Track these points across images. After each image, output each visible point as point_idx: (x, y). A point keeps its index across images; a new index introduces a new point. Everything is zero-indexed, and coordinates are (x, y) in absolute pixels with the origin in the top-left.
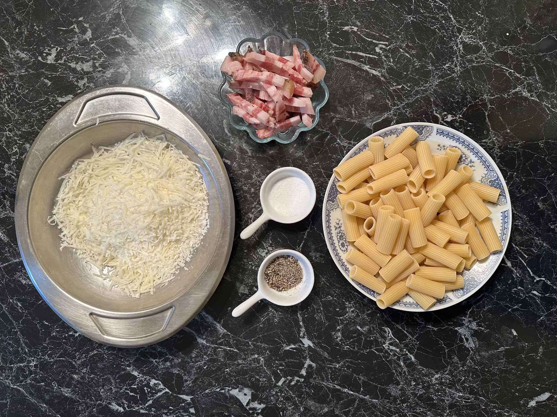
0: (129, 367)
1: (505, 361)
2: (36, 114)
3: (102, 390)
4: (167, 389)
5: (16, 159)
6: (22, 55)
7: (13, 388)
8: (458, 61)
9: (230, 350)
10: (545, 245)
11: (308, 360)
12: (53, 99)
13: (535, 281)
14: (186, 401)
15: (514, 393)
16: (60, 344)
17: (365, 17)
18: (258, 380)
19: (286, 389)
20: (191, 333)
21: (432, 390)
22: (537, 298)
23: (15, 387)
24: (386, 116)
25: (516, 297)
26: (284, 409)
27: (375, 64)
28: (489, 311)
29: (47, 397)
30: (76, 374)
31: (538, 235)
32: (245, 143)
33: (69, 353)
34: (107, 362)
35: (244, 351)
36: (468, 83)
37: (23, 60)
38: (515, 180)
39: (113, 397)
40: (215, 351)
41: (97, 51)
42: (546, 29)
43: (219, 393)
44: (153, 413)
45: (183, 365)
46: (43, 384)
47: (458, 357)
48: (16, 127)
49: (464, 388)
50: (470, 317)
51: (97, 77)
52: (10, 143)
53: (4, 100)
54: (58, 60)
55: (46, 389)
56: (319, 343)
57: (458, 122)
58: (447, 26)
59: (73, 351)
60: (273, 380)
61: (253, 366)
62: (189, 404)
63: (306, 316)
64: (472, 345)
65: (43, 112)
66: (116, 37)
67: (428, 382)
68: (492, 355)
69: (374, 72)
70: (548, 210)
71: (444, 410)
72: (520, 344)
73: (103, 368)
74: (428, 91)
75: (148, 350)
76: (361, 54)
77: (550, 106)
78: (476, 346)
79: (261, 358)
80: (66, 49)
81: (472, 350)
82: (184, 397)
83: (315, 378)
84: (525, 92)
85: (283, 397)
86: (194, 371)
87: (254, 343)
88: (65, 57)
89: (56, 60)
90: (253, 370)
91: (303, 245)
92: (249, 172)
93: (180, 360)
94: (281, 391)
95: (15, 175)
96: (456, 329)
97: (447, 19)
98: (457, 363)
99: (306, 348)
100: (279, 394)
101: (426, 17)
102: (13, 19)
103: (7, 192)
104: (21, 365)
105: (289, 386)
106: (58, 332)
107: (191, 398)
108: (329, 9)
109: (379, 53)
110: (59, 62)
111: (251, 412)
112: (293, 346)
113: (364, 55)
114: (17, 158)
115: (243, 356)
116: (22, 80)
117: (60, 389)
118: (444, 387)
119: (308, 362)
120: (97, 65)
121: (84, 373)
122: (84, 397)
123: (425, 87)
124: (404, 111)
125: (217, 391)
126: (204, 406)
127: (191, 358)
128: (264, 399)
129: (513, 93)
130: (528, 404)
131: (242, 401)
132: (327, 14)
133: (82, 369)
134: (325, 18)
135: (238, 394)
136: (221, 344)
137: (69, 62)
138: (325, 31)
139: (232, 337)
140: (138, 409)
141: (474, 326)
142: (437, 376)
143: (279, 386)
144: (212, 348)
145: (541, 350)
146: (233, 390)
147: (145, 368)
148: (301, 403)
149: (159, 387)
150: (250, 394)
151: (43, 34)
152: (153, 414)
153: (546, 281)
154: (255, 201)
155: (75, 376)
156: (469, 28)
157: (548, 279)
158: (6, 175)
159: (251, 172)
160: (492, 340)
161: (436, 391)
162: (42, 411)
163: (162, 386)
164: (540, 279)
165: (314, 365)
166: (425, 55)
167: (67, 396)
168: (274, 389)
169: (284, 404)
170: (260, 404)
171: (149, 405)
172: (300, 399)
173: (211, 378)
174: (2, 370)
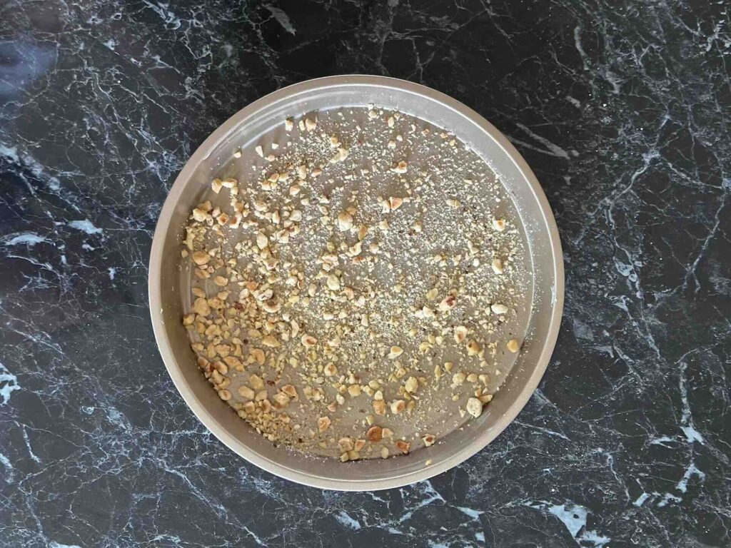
4: (438, 495)
5: (207, 70)
7: (168, 473)
9: (553, 436)
11: (692, 465)
14: (471, 518)
18: (602, 495)
19: (649, 514)
23: (173, 471)
29: (228, 493)
32: (610, 70)
35: (578, 438)
39: (345, 502)
40: (527, 434)
43: (529, 509)
44: (411, 535)
46: (223, 469)
48: (211, 13)
52: (198, 40)
55: (229, 479)
56: (714, 437)
60: (628, 494)
61: (593, 466)
62: (475, 525)
63: (694, 388)
79: (608, 454)
82: (468, 511)
83: (702, 499)
85: (643, 527)
87: (598, 427)
90: (593, 474)
91: (698, 262)
92: (612, 124)
94: (640, 518)
95: (203, 97)
99: (690, 444)
100: (636, 521)
103: (186, 127)
104: (187, 432)
105: (654, 507)
107: (479, 515)
112: (666, 439)
114: (209, 68)
115: (577, 449)
117: (253, 480)
119: (692, 469)
122: (292, 498)
125: (526, 506)
126: (501, 531)
128: (608, 527)
131: (569, 528)
135: (562, 515)
136: (539, 423)
139: (560, 412)
140: (386, 526)
143: (636, 507)
144: (524, 429)
146: (555, 507)
148: (674, 540)
149: (426, 490)
150: (585, 517)
152: (410, 538)
154: (619, 177)
158: (187, 96)
159: (616, 123)
162: (216, 518)
163: (430, 489)
165: (702, 475)
167: (263, 494)
168: (629, 511)
169: (644, 539)
170: (600, 535)
171: (406, 520)
172: (673, 534)
173: (518, 481)
174: (151, 440)
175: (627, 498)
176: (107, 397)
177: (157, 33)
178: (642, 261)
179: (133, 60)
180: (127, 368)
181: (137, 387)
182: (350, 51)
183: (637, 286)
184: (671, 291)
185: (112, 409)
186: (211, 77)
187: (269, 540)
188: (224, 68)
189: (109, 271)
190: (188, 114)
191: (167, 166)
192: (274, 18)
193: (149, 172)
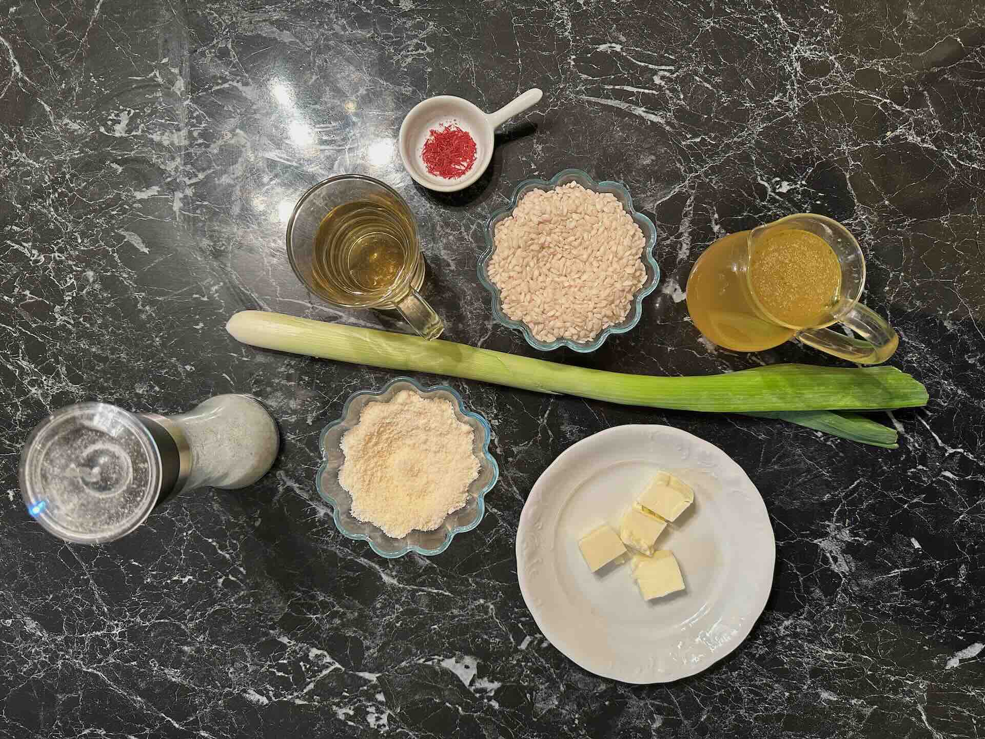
0: (273, 630)
1: (902, 593)
2: (101, 221)
3: (231, 671)
4: (336, 663)
5: (73, 297)
6: (75, 126)
7: (86, 673)
8: (794, 90)
9: (438, 594)
10: (960, 392)
12: (127, 196)
13: (946, 455)
14: (370, 681)
15: (921, 646)
16: (158, 597)
17: (633, 27)
18: (488, 643)
19: (534, 655)
20: (371, 567)
21: (780, 648)
22: (951, 483)
23: (90, 670)
24: (677, 190)
25: (916, 483)
26: (531, 690)
27: (653, 104)
28: (871, 508)
29: (142, 685)
30: (189, 644)
31: (947, 376)
32: (445, 249)
33: (174, 612)
34: (236, 622)
36: (813, 126)
37: (76, 133)
38: (904, 285)
39: (250, 680)
40: (413, 596)
41: (194, 112)
42: (942, 26)
43: (424, 666)
44: (316, 703)
45: (360, 622)
46: (133, 663)
47: (822, 590)
48: (70, 245)
49: (834, 642)
50: (837, 521)
51: (196, 154)
52: (61, 270)
53: (49, 202)
54: (132, 131)
55: (141, 672)
57: (799, 194)
58: (772, 33)
59: (179, 608)
60: (512, 640)
61: (477, 618)
62: (374, 687)
64: (845, 568)
65: (112, 217)
66: (222, 87)
67: (773, 634)
68: (879, 583)
69: (653, 118)
70: (963, 333)
71: (802, 679)
72: (926, 563)
73: (232, 633)
74: (746, 144)
75: (303, 601)
76: (629, 89)
77: (955, 156)
78: (850, 570)
79: (489, 604)
80: (145, 112)
81: (845, 576)
82: (366, 675)
84: (912, 135)
85: (530, 669)
86: (380, 631)
87: (478, 580)
88: (142, 125)
89: (129, 131)
90: (478, 625)
91: (548, 415)
93: (356, 614)
94: (527, 660)
95: (73, 322)
96: (815, 541)
97: (773, 21)
98: (821, 599)
100: (523, 664)
101: (736, 20)
102: (57, 68)
103: (61, 351)
104: (98, 633)
105: (539, 649)
106: (154, 577)
107: (377, 678)
108: (573, 17)
109: (660, 86)
110: (134, 133)
111: (478, 695)
113: (635, 90)
114: (75, 295)
115: (460, 603)
116: (75, 168)
117: (162, 670)
118: (800, 642)
120: (195, 134)
121: (200, 643)
122: (201, 681)
123: (741, 137)
124: (708, 180)
125: (419, 664)
126: (400, 689)
127: (375, 609)
128: (498, 673)
129: (892, 139)
130: (946, 664)
131: (461, 679)
132: (569, 27)
133: (197, 637)
134: (567, 33)
135: (454, 666)
136: (422, 584)
137: (150, 133)
138: (567, 56)
139: (440, 572)
140: (291, 699)
141: (846, 535)
142: (787, 623)
143: (522, 651)
144: (409, 591)
145: (963, 570)
146: (447, 661)
147: (298, 630)
148: (560, 676)
149: (325, 661)
150: (475, 666)
151: (105, 90)
152: (315, 706)
153: (965, 453)
155: (186, 648)
156: (810, 34)
157: (969, 451)
158: (58, 324)
160: (879, 559)
161: (786, 648)
162: (135, 709)
163: (328, 659)
164: (954, 450)
166: (739, 84)
167: (175, 682)
168: (515, 655)
169: (532, 680)
170: (492, 682)
171: (309, 691)
172: (558, 671)
173: (410, 641)
174: (67, 643)
175: (511, 643)
176: (22, 609)
177: (24, 270)
178: (498, 419)
179: (6, 298)
180: (36, 579)
181: (47, 597)
182: (201, 261)
183: (496, 442)
184: (529, 443)
185: (28, 619)
186: (78, 302)
187: (186, 724)
188: (88, 293)
189: (8, 494)
190: (61, 340)
191: (47, 389)
192: (128, 241)
193: (33, 398)
